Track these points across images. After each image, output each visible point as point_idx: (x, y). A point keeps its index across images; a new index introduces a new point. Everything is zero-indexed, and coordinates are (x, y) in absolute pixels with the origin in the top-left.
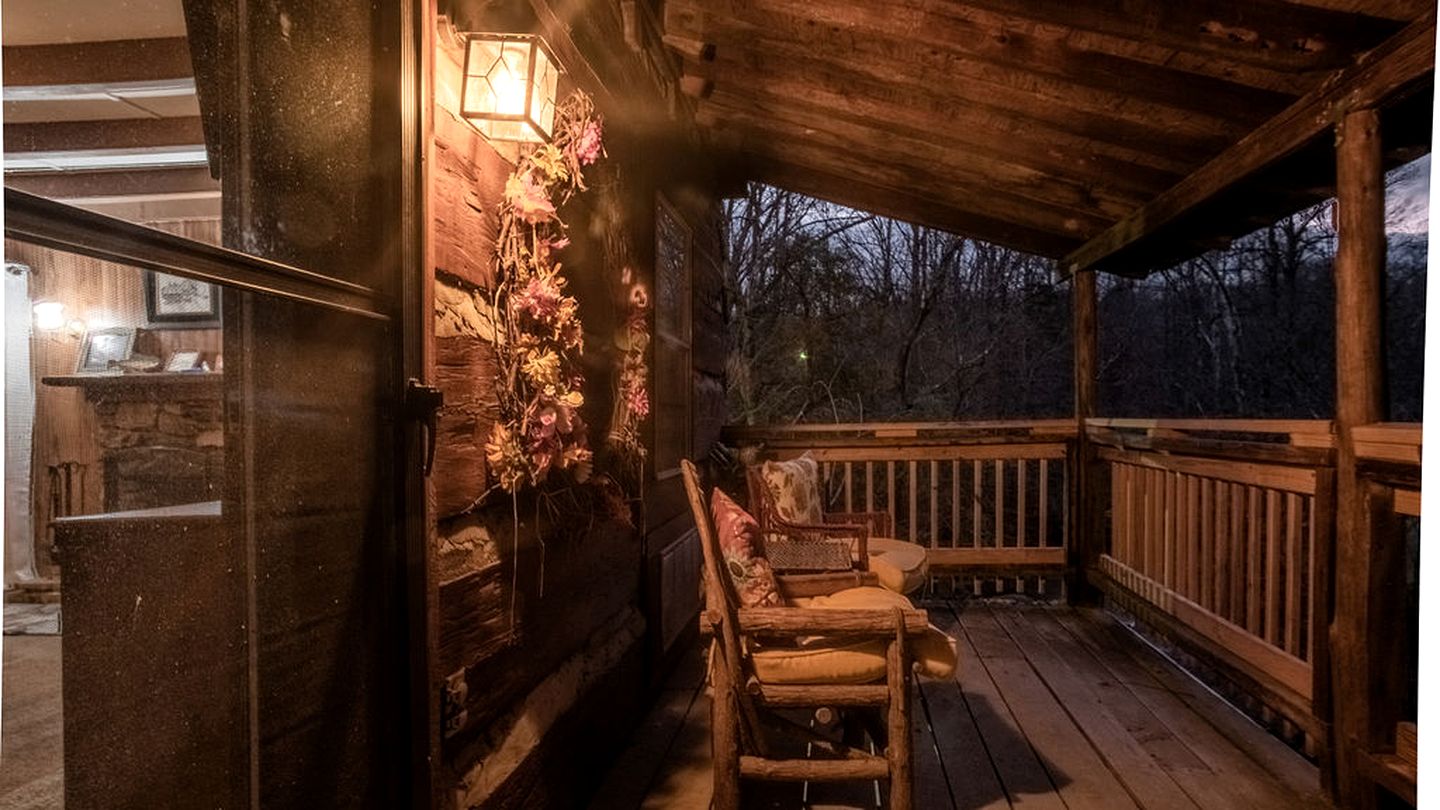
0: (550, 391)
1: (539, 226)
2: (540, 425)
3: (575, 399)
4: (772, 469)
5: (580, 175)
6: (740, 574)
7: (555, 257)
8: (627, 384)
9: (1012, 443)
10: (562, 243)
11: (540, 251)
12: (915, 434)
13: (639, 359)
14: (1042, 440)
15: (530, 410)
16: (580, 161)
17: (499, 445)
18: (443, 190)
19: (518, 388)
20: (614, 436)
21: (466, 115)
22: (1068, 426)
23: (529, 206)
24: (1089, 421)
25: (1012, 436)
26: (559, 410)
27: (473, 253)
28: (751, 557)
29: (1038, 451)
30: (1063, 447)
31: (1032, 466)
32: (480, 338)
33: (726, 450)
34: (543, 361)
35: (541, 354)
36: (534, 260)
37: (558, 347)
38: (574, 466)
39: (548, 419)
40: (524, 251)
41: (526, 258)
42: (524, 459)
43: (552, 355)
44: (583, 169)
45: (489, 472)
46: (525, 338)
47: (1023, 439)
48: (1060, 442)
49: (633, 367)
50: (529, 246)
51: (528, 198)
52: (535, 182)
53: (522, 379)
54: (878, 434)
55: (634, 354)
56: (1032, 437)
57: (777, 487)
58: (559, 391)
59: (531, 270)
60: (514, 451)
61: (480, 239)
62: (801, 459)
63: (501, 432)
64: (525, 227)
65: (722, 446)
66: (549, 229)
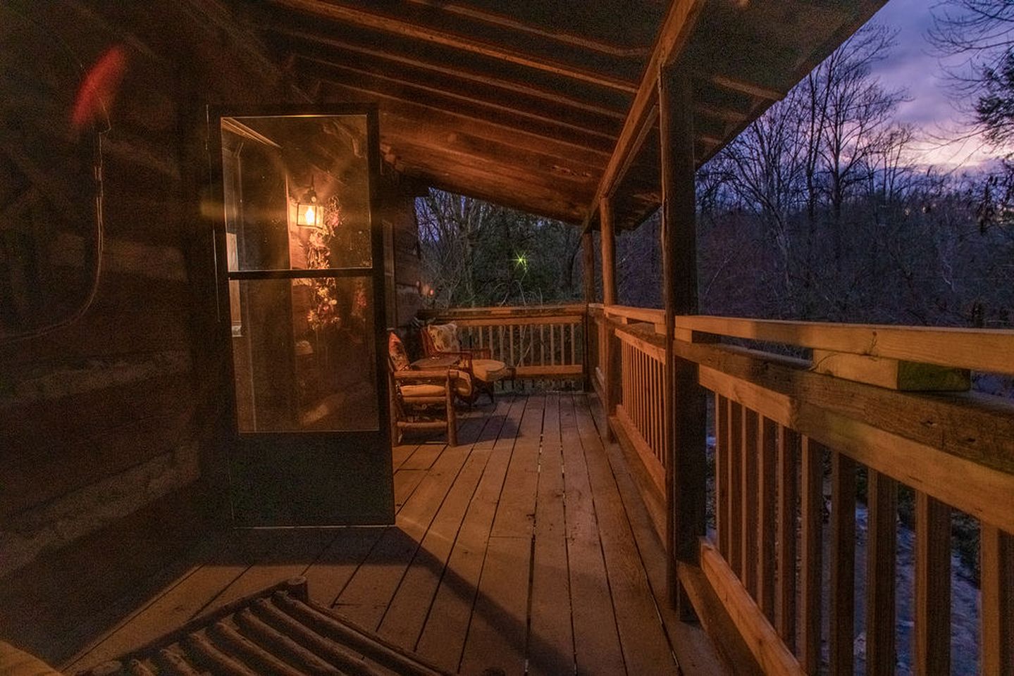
0: (326, 300)
1: (320, 251)
2: (324, 310)
3: (334, 302)
4: (432, 329)
5: (333, 232)
6: (394, 359)
7: (326, 258)
8: (357, 295)
9: (555, 316)
10: (328, 254)
11: (321, 257)
12: (509, 312)
13: (361, 285)
14: (570, 314)
15: (320, 306)
16: (333, 226)
17: (311, 316)
18: (294, 244)
19: (316, 300)
20: (353, 314)
21: (298, 225)
22: (581, 307)
23: (317, 245)
24: (590, 305)
25: (556, 313)
26: (329, 306)
27: (301, 260)
28: (398, 353)
29: (568, 320)
30: (580, 317)
31: (567, 327)
32: (304, 285)
33: (418, 321)
34: (323, 291)
35: (323, 289)
36: (319, 261)
37: (328, 287)
38: (335, 323)
39: (326, 308)
40: (316, 258)
41: (317, 260)
42: (319, 321)
43: (326, 289)
44: (334, 229)
45: (308, 325)
46: (318, 284)
47: (561, 314)
48: (578, 315)
49: (360, 289)
50: (318, 256)
51: (316, 241)
52: (319, 236)
53: (318, 296)
54: (493, 313)
55: (360, 283)
56: (565, 313)
57: (434, 336)
58: (329, 300)
59: (318, 263)
60: (316, 318)
61: (302, 255)
62: (450, 324)
63: (312, 313)
64: (316, 251)
65: (416, 319)
66: (323, 251)
